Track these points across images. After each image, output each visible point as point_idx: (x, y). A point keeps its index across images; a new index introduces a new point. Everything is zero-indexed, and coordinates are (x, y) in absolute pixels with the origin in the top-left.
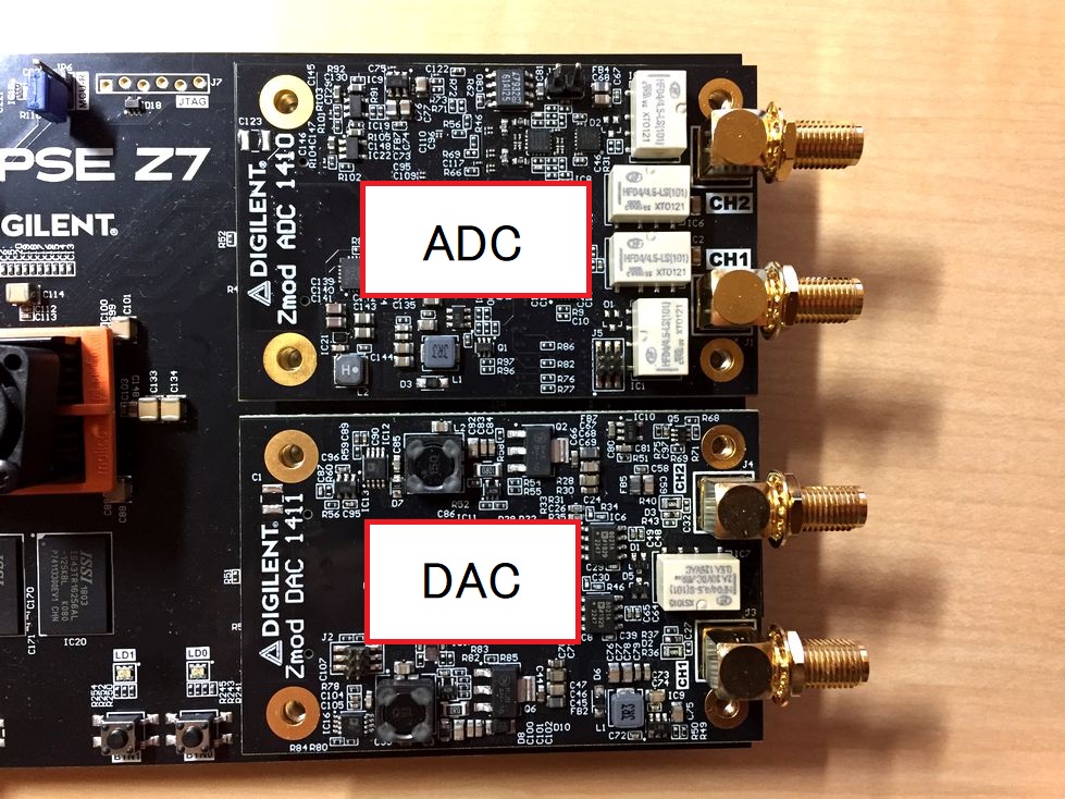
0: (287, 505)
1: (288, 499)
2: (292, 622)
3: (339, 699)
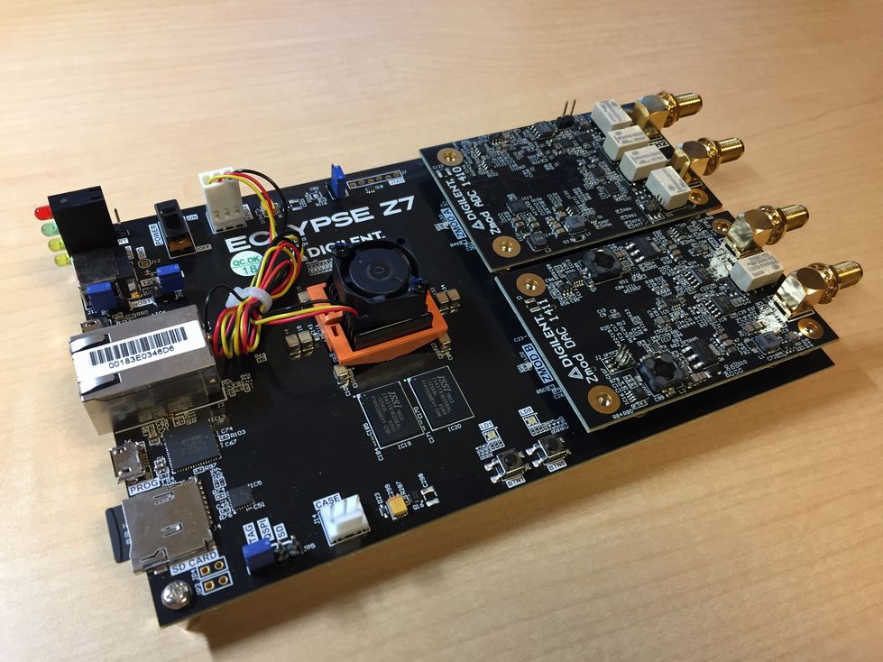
0: (541, 306)
1: (540, 303)
2: (576, 356)
3: (623, 385)
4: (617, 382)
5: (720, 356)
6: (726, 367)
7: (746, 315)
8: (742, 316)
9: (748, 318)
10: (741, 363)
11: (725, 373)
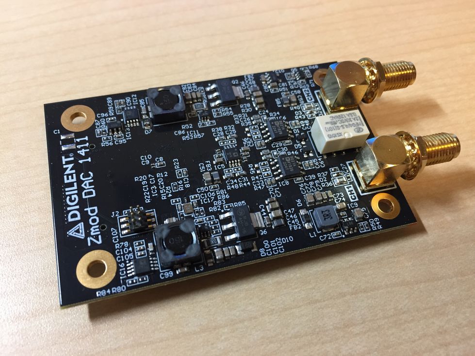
0: (78, 143)
1: (78, 140)
2: (89, 209)
3: (130, 252)
4: (123, 247)
5: (263, 229)
6: (266, 243)
7: (313, 180)
8: (307, 182)
9: (314, 185)
10: (285, 240)
11: (262, 250)
